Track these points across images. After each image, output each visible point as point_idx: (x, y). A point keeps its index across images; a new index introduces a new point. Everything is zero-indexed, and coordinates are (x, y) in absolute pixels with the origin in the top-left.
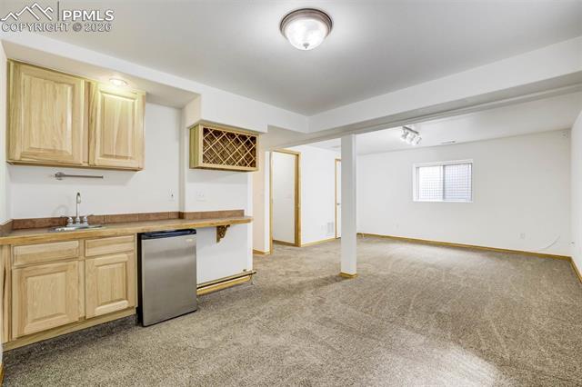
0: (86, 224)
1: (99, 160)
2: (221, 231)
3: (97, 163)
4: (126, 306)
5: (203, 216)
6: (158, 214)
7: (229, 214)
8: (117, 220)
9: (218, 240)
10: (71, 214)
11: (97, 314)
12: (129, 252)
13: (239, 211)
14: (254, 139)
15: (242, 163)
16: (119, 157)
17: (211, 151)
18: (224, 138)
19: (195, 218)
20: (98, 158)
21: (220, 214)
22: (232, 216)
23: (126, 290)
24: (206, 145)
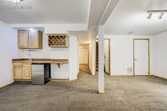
0: (31, 60)
1: (30, 47)
2: (59, 65)
3: (30, 48)
4: (29, 79)
5: (55, 60)
6: (47, 59)
7: (62, 60)
8: (39, 60)
9: (59, 68)
10: (29, 58)
11: (25, 79)
12: (30, 67)
13: (66, 60)
14: (65, 36)
15: (61, 45)
16: (33, 46)
17: (51, 42)
18: (55, 38)
19: (53, 61)
20: (30, 46)
21: (60, 60)
22: (64, 61)
23: (29, 75)
24: (49, 41)
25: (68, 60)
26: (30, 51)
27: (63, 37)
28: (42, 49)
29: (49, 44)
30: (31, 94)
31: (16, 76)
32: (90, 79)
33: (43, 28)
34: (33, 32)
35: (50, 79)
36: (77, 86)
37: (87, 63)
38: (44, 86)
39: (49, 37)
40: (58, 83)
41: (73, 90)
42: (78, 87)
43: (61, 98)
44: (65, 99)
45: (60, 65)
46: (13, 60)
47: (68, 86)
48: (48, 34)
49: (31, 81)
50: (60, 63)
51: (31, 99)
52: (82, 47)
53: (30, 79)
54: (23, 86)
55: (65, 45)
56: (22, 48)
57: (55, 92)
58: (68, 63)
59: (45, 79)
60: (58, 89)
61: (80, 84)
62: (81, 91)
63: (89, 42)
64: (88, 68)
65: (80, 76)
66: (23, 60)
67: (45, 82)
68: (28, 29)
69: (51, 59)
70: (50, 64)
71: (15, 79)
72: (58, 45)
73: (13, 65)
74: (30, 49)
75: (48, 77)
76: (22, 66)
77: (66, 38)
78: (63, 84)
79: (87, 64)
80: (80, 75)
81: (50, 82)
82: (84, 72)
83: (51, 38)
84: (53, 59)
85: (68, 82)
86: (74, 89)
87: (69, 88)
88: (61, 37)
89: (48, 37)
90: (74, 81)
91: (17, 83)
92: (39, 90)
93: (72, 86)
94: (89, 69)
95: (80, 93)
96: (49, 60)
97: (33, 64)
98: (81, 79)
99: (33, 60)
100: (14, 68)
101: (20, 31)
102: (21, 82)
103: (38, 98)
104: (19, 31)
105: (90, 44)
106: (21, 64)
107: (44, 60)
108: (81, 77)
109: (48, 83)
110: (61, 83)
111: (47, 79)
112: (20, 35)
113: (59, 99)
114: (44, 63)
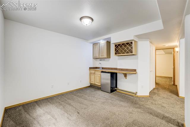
2: (125, 75)
6: (114, 68)
7: (129, 70)
9: (126, 78)
10: (100, 67)
11: (96, 84)
12: (100, 74)
13: (134, 70)
14: (132, 43)
15: (128, 53)
16: (103, 56)
17: (117, 51)
18: (121, 46)
19: (119, 70)
20: (100, 56)
21: (127, 70)
22: (131, 71)
23: (99, 82)
24: (116, 49)
25: (136, 70)
26: (101, 60)
27: (129, 44)
28: (110, 58)
29: (115, 53)
30: (99, 98)
31: (91, 81)
32: (171, 101)
33: (110, 38)
34: (103, 43)
35: (116, 89)
36: (146, 105)
37: (172, 76)
38: (111, 94)
39: (116, 45)
40: (124, 95)
41: (140, 108)
42: (148, 106)
43: (123, 110)
44: (127, 114)
45: (127, 75)
46: (90, 68)
47: (134, 101)
48: (114, 43)
49: (100, 87)
50: (126, 73)
51: (98, 102)
52: (162, 52)
53: (100, 85)
54: (95, 90)
55: (132, 52)
56: (95, 58)
57: (119, 103)
58: (136, 74)
59: (111, 87)
60: (122, 101)
61: (152, 103)
62: (151, 113)
63: (175, 43)
64: (174, 84)
65: (155, 93)
66: (96, 68)
67: (111, 90)
68: (99, 42)
69: (118, 68)
70: (116, 74)
71: (91, 83)
72: (124, 53)
73: (90, 72)
74: (101, 59)
75: (115, 86)
76: (95, 73)
77: (133, 45)
78: (129, 97)
79: (172, 78)
80: (156, 91)
81: (116, 92)
82: (164, 88)
83: (117, 47)
84: (120, 69)
85: (136, 97)
86: (142, 107)
87: (135, 104)
88: (128, 44)
89: (114, 46)
90: (144, 98)
91: (92, 86)
92: (105, 97)
93: (140, 103)
94: (174, 86)
95: (148, 115)
96: (116, 69)
97: (102, 72)
98: (155, 97)
99: (103, 68)
100: (90, 74)
101: (95, 44)
102: (94, 86)
103: (103, 103)
104: (93, 44)
105: (177, 47)
106: (94, 71)
107: (112, 69)
108: (156, 95)
109: (114, 92)
110: (127, 96)
111: (113, 88)
112: (94, 48)
113: (121, 111)
114: (110, 72)
